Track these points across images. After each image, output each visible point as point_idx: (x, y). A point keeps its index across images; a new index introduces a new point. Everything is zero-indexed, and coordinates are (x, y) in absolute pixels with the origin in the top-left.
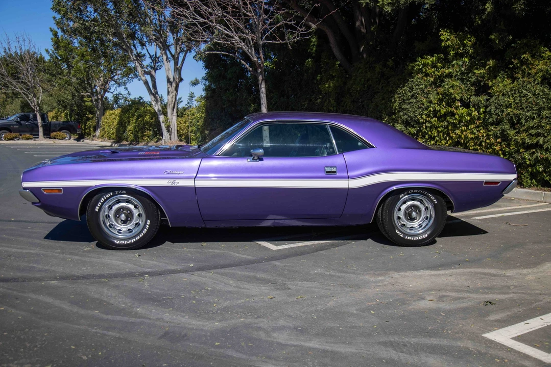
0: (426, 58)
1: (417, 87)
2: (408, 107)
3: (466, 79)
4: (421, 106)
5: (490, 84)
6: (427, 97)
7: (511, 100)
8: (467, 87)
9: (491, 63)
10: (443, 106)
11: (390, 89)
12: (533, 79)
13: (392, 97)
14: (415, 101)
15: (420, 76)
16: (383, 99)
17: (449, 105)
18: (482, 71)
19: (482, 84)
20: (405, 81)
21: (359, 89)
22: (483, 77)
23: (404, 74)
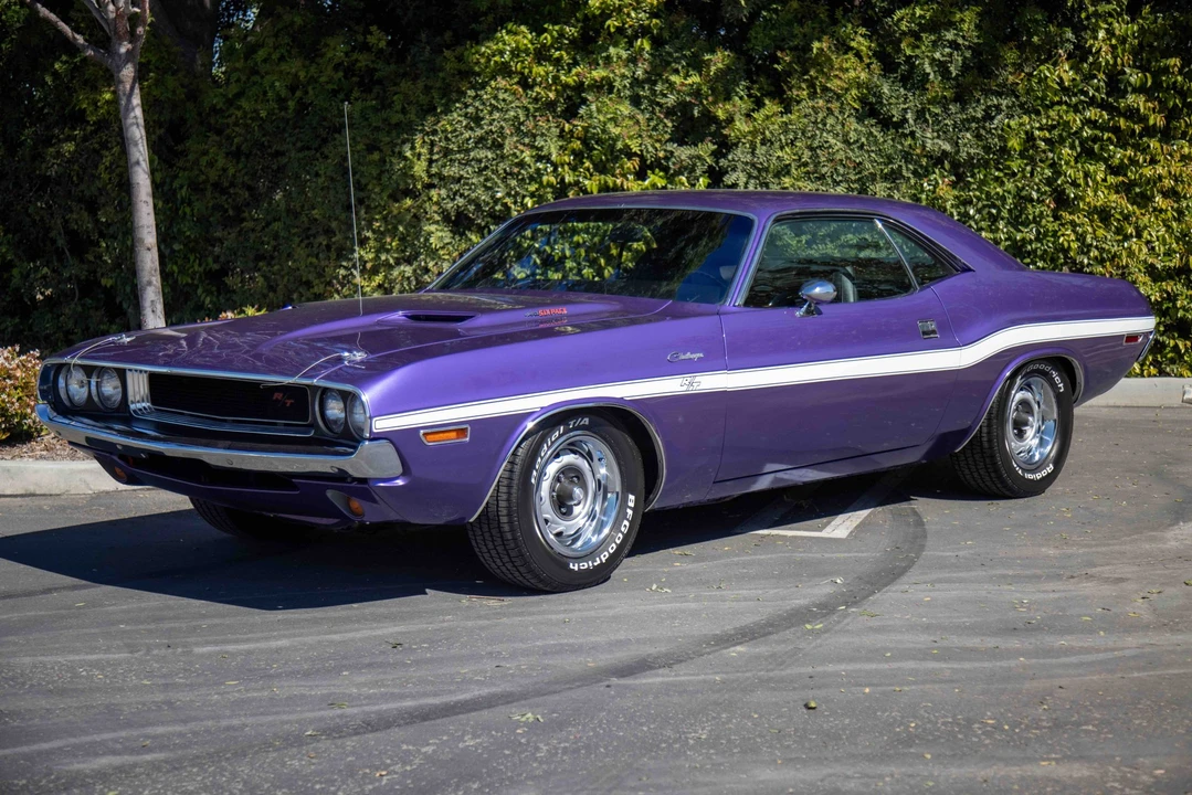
0: (516, 34)
1: (496, 115)
2: (467, 172)
3: (646, 97)
4: (516, 170)
5: (721, 114)
6: (532, 146)
7: (787, 155)
8: (649, 120)
9: (718, 60)
10: (588, 170)
11: (396, 118)
12: (838, 105)
13: (404, 142)
14: (490, 155)
15: (502, 82)
16: (371, 148)
17: (601, 168)
18: (695, 79)
19: (696, 113)
20: (449, 95)
21: (263, 114)
22: (697, 93)
23: (441, 75)
